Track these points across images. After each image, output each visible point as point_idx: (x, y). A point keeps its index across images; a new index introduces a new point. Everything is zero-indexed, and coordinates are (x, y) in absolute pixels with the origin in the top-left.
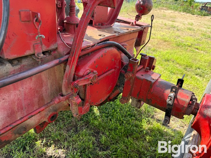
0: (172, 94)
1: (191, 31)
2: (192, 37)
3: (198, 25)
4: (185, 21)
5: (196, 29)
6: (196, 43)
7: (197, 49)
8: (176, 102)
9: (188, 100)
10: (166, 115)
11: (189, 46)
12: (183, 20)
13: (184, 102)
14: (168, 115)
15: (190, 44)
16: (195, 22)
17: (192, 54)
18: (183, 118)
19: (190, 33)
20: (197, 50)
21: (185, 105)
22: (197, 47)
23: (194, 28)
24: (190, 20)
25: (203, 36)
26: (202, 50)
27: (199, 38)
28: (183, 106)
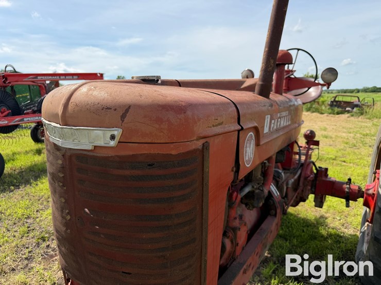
0: (348, 186)
1: (327, 140)
2: (332, 147)
3: (333, 129)
4: (313, 124)
5: (333, 136)
6: (340, 154)
7: (344, 162)
8: (351, 191)
9: (357, 188)
10: (346, 201)
11: (334, 159)
12: (311, 124)
13: (355, 190)
14: (348, 201)
15: (334, 157)
16: (328, 125)
17: (340, 168)
18: (357, 201)
19: (328, 142)
20: (345, 164)
21: (357, 192)
22: (343, 159)
23: (330, 134)
24: (321, 123)
25: (346, 145)
26: (350, 163)
27: (342, 147)
28: (355, 193)
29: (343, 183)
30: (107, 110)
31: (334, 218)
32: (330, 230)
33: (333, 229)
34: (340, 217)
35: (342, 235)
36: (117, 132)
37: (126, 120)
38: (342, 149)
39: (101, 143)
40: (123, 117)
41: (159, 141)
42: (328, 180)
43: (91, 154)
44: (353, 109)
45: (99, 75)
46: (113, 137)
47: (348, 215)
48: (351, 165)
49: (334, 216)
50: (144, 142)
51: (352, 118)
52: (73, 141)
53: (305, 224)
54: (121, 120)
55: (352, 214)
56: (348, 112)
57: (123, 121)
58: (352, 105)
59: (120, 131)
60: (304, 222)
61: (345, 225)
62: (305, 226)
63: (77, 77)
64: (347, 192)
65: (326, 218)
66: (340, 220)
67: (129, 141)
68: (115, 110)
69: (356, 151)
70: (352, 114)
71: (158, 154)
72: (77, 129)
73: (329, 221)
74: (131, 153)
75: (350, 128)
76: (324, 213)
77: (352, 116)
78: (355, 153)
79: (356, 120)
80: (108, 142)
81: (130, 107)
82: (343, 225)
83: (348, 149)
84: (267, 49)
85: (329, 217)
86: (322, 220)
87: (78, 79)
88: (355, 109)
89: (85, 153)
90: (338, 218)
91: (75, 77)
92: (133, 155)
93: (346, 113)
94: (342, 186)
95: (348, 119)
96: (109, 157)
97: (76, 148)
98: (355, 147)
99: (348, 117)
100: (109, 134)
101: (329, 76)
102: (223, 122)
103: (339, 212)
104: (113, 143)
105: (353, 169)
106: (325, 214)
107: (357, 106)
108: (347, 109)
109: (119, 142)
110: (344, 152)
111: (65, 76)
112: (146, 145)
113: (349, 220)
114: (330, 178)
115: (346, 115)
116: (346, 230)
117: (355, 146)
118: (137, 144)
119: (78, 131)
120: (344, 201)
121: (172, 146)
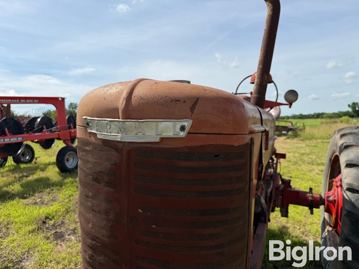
0: (311, 195)
8: (314, 199)
9: (319, 196)
10: (310, 209)
13: (317, 198)
18: (319, 208)
21: (319, 199)
25: (289, 163)
26: (296, 178)
27: (286, 165)
28: (318, 200)
29: (307, 193)
30: (176, 102)
31: (294, 228)
32: (294, 239)
33: (296, 237)
34: (299, 226)
35: (305, 242)
36: (187, 124)
37: (195, 111)
38: (287, 167)
39: (170, 134)
40: (192, 108)
41: (225, 133)
42: (292, 190)
43: (158, 146)
44: (288, 132)
45: (60, 99)
46: (183, 128)
47: (305, 223)
48: (297, 180)
49: (294, 226)
50: (212, 132)
51: (288, 140)
52: (136, 134)
53: (271, 235)
54: (191, 111)
55: (309, 223)
56: (285, 135)
57: (192, 112)
58: (288, 129)
59: (191, 121)
60: (270, 233)
61: (305, 233)
62: (272, 236)
63: (38, 101)
64: (311, 201)
65: (288, 228)
66: (300, 229)
67: (199, 132)
68: (185, 102)
69: (298, 167)
70: (288, 136)
71: (223, 145)
72: (143, 122)
73: (290, 230)
74: (200, 144)
75: (289, 149)
76: (284, 224)
77: (288, 138)
78: (298, 170)
79: (292, 141)
80: (178, 133)
81: (198, 99)
82: (303, 234)
83: (291, 166)
84: (261, 67)
85: (290, 227)
86: (284, 230)
87: (39, 103)
88: (290, 133)
89: (149, 145)
90: (298, 227)
91: (35, 101)
92: (201, 145)
93: (283, 136)
94: (306, 196)
95: (286, 141)
96: (177, 148)
97: (139, 141)
98: (296, 165)
99: (285, 139)
100: (179, 125)
101: (291, 97)
102: (256, 122)
103: (298, 222)
104: (182, 134)
105: (299, 183)
106: (286, 225)
107: (291, 129)
108: (283, 132)
109: (188, 133)
110: (288, 169)
111: (26, 100)
112: (214, 136)
113: (308, 228)
114: (294, 189)
115: (283, 138)
116: (307, 238)
117: (297, 163)
118: (205, 135)
119: (144, 124)
120: (306, 209)
121: (235, 137)
